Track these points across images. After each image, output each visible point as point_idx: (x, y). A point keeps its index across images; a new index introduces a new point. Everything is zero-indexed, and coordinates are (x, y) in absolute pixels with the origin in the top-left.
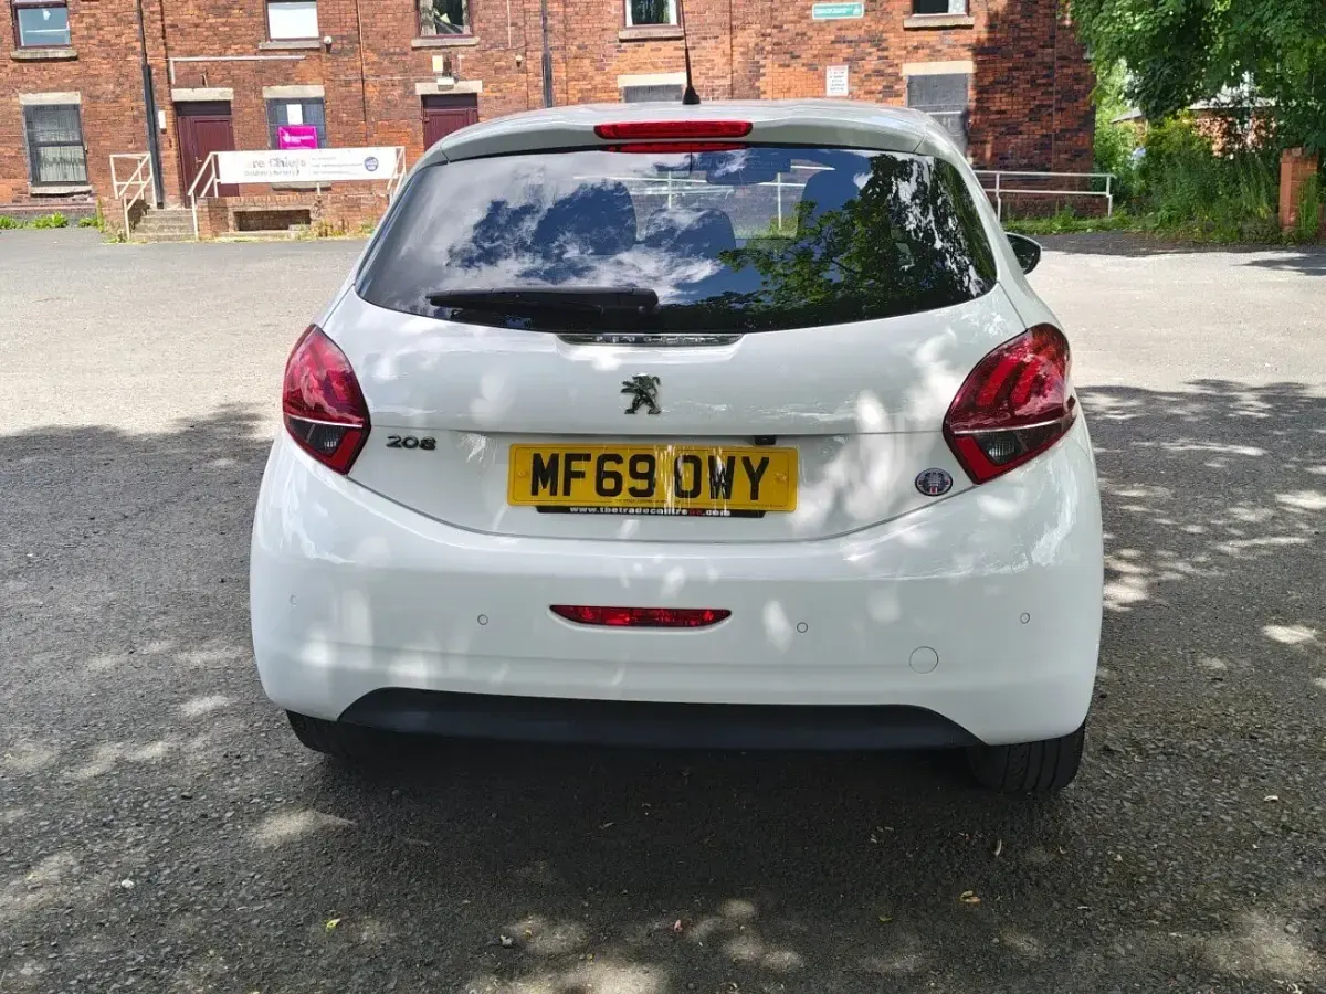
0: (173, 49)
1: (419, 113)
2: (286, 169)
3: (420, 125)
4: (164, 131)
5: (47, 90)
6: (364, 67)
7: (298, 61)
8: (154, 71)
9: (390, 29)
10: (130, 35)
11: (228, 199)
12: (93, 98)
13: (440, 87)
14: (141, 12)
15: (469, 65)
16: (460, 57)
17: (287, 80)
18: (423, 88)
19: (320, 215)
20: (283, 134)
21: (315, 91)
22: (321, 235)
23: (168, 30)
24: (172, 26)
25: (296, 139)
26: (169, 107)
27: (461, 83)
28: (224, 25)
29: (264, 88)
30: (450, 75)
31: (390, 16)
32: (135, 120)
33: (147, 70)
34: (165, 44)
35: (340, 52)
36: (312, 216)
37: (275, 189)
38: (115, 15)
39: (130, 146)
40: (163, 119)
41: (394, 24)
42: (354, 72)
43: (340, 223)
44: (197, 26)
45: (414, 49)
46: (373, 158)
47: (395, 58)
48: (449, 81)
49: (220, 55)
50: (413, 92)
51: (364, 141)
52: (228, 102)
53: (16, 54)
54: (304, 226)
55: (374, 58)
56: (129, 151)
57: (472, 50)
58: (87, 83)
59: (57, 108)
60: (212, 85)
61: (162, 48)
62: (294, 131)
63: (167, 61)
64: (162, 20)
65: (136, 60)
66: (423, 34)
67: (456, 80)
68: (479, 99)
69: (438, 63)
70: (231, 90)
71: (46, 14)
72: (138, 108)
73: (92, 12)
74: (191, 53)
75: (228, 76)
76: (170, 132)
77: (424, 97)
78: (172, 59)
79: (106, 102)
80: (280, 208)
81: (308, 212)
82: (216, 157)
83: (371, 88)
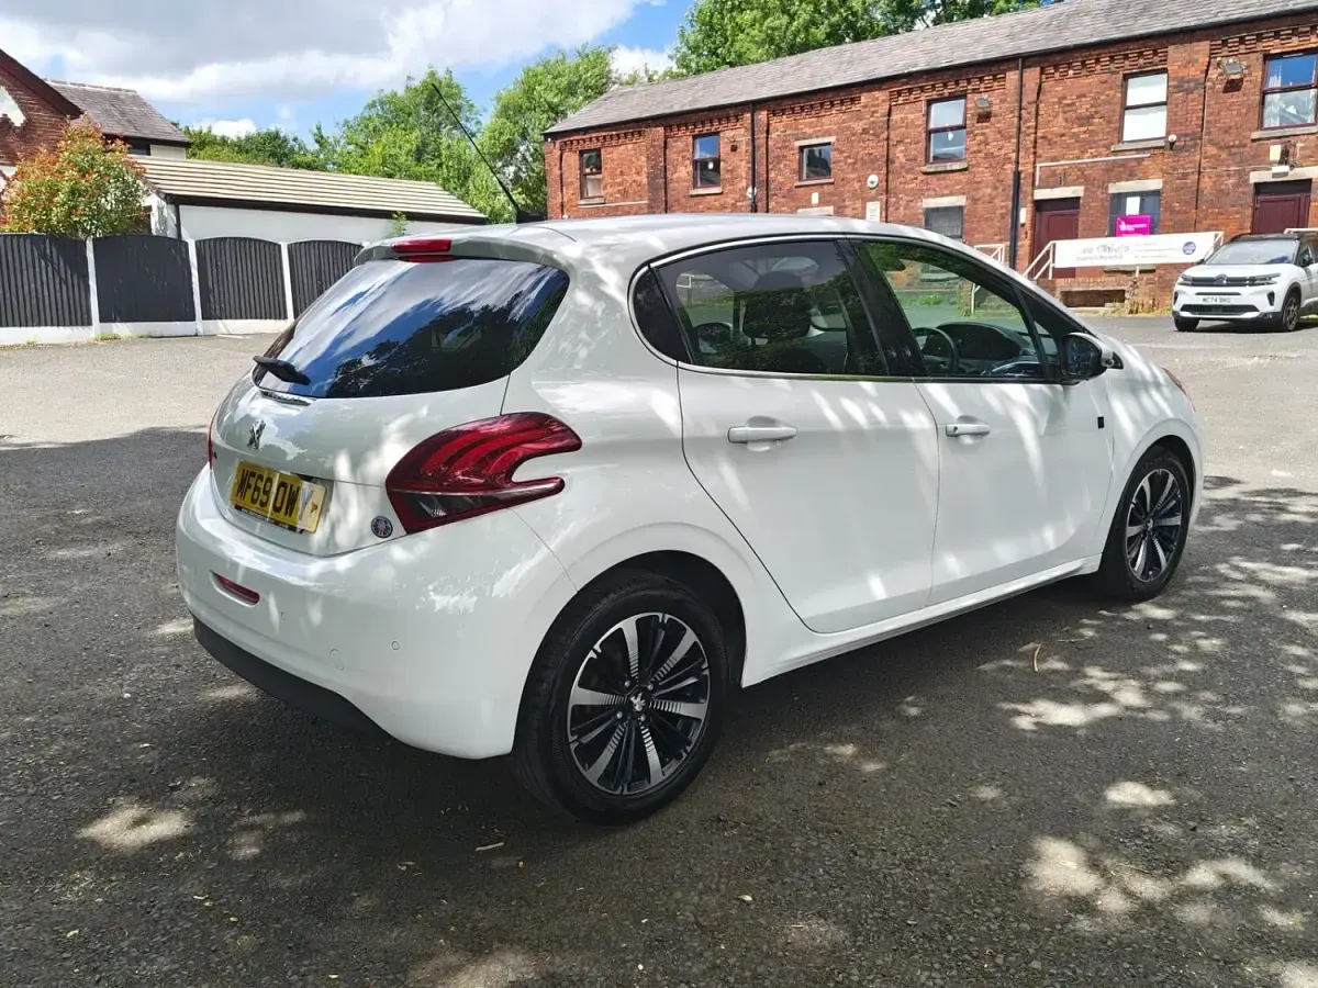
0: (1040, 156)
1: (1250, 200)
2: (1113, 253)
3: (1249, 212)
4: (1023, 225)
5: (943, 196)
6: (1203, 161)
7: (1143, 159)
8: (1022, 176)
9: (1233, 124)
10: (1010, 146)
11: (1058, 280)
12: (974, 200)
13: (1275, 175)
14: (1019, 129)
15: (1308, 152)
16: (1299, 145)
17: (1131, 176)
18: (1256, 177)
19: (1134, 294)
20: (1120, 223)
21: (1154, 184)
22: (1131, 312)
23: (1039, 141)
24: (1042, 138)
25: (1130, 228)
26: (1030, 205)
27: (1297, 170)
28: (1085, 132)
29: (1110, 185)
30: (1286, 163)
31: (1234, 112)
32: (1003, 216)
33: (1017, 175)
34: (1035, 153)
35: (1183, 148)
36: (1127, 295)
37: (1106, 272)
38: (1000, 132)
39: (997, 238)
40: (1024, 215)
41: (1237, 119)
42: (1192, 165)
43: (1151, 302)
44: (1063, 135)
45: (1253, 141)
46: (1191, 243)
47: (1234, 150)
48: (1285, 168)
49: (1078, 158)
50: (1247, 180)
51: (1194, 227)
52: (1078, 198)
53: (925, 169)
54: (1118, 304)
55: (1212, 150)
56: (995, 243)
57: (1313, 137)
58: (971, 189)
59: (947, 209)
60: (1067, 185)
61: (1032, 156)
62: (1130, 220)
63: (1035, 168)
64: (1036, 133)
65: (1010, 167)
66: (1266, 126)
67: (1292, 167)
68: (1313, 185)
69: (1275, 152)
70: (1082, 188)
71: (951, 135)
72: (1006, 207)
73: (984, 131)
74: (1054, 159)
75: (1082, 177)
76: (1028, 226)
77: (1257, 185)
78: (1038, 165)
79: (984, 203)
80: (1100, 288)
81: (1124, 291)
82: (1054, 245)
83: (1207, 179)
